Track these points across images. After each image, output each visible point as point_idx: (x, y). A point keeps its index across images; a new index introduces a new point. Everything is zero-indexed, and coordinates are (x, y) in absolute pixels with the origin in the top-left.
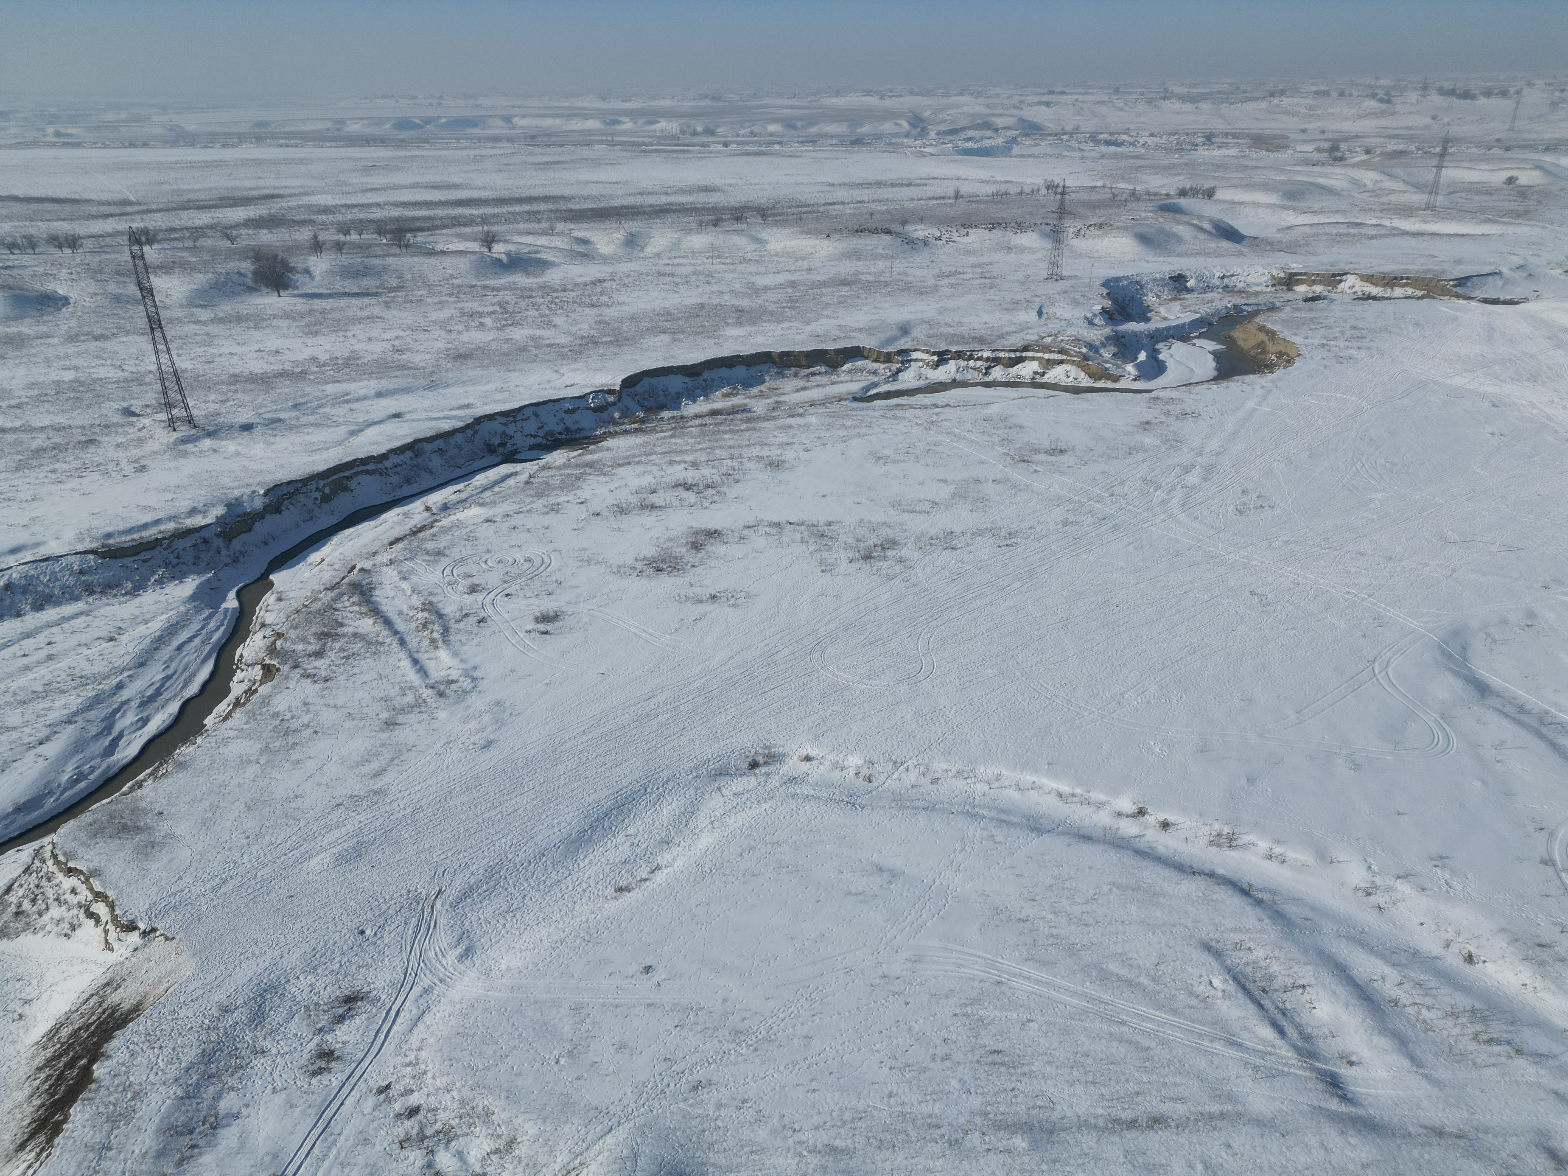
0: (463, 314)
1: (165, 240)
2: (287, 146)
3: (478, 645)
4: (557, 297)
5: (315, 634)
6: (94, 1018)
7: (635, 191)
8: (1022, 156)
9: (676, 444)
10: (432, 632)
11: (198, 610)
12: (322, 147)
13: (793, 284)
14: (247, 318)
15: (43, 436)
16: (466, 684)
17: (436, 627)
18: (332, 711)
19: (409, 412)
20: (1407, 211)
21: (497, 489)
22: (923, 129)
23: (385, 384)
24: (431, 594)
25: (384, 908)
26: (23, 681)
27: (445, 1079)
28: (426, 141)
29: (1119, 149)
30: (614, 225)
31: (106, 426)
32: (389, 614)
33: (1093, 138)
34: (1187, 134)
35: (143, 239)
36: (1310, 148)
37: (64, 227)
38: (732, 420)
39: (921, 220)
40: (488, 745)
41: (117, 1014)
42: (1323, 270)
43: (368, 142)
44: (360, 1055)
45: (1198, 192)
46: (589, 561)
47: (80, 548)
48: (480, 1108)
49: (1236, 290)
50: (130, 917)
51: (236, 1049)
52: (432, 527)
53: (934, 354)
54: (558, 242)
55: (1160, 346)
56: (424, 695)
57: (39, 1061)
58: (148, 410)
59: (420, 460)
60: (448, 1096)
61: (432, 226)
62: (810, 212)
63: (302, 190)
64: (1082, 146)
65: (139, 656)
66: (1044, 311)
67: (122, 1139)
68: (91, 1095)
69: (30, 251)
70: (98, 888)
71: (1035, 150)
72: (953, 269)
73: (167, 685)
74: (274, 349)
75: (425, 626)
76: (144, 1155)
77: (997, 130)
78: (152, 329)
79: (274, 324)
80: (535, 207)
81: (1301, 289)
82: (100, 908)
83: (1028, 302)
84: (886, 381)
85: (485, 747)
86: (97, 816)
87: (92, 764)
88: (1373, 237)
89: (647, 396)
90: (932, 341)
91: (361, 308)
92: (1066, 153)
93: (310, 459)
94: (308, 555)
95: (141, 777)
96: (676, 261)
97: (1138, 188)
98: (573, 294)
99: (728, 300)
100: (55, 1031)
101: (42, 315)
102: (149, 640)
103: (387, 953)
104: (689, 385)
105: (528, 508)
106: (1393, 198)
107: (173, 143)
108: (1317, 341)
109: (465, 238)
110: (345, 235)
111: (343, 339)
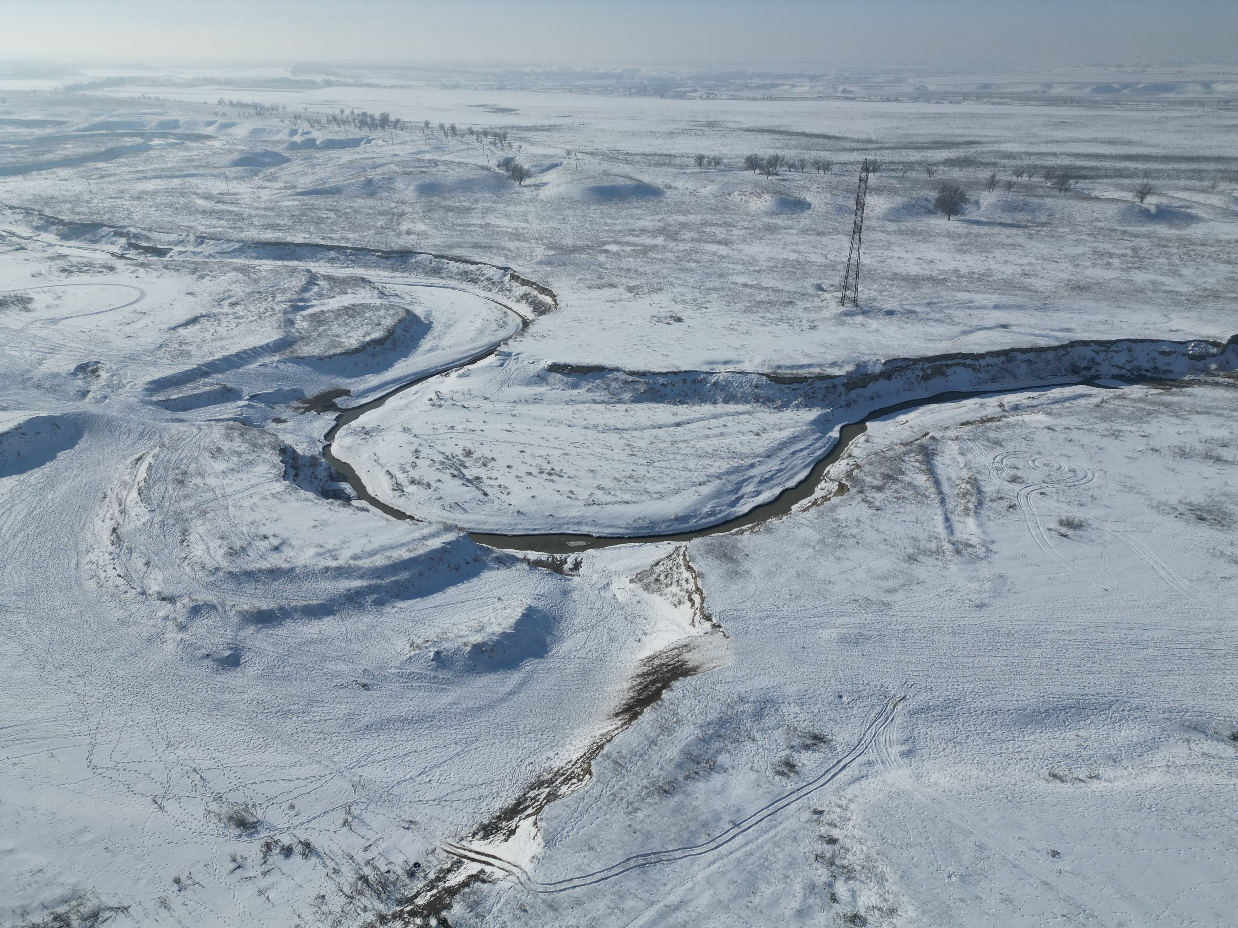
0: (1095, 252)
1: (885, 170)
2: (999, 104)
3: (1002, 525)
4: (1193, 250)
5: (882, 474)
6: (672, 662)
10: (968, 502)
11: (813, 432)
12: (1026, 105)
14: (920, 233)
15: (765, 293)
16: (981, 551)
17: (973, 499)
18: (875, 532)
19: (1016, 325)
21: (1067, 404)
23: (1004, 299)
24: (978, 472)
25: (861, 688)
26: (703, 444)
27: (861, 833)
28: (1118, 103)
31: (803, 295)
32: (941, 477)
35: (871, 168)
37: (824, 156)
40: (981, 606)
41: (684, 667)
43: (1066, 102)
44: (811, 780)
46: (1131, 489)
47: (761, 371)
48: (879, 870)
50: (710, 612)
51: (739, 728)
52: (999, 421)
54: (1215, 200)
56: (945, 548)
57: (640, 671)
58: (832, 289)
59: (1009, 365)
60: (859, 847)
61: (1095, 175)
63: (997, 139)
65: (769, 450)
67: (663, 742)
68: (657, 707)
69: (800, 170)
70: (700, 586)
73: (779, 475)
74: (930, 259)
75: (964, 495)
76: (671, 760)
78: (854, 232)
79: (937, 240)
80: (1203, 166)
82: (696, 598)
85: (978, 606)
86: (714, 541)
87: (722, 508)
91: (1008, 237)
93: (925, 345)
94: (898, 415)
95: (744, 527)
98: (1211, 249)
100: (652, 658)
101: (792, 214)
102: (778, 442)
103: (852, 721)
105: (1090, 427)
107: (915, 99)
109: (1123, 188)
110: (1018, 176)
111: (984, 259)
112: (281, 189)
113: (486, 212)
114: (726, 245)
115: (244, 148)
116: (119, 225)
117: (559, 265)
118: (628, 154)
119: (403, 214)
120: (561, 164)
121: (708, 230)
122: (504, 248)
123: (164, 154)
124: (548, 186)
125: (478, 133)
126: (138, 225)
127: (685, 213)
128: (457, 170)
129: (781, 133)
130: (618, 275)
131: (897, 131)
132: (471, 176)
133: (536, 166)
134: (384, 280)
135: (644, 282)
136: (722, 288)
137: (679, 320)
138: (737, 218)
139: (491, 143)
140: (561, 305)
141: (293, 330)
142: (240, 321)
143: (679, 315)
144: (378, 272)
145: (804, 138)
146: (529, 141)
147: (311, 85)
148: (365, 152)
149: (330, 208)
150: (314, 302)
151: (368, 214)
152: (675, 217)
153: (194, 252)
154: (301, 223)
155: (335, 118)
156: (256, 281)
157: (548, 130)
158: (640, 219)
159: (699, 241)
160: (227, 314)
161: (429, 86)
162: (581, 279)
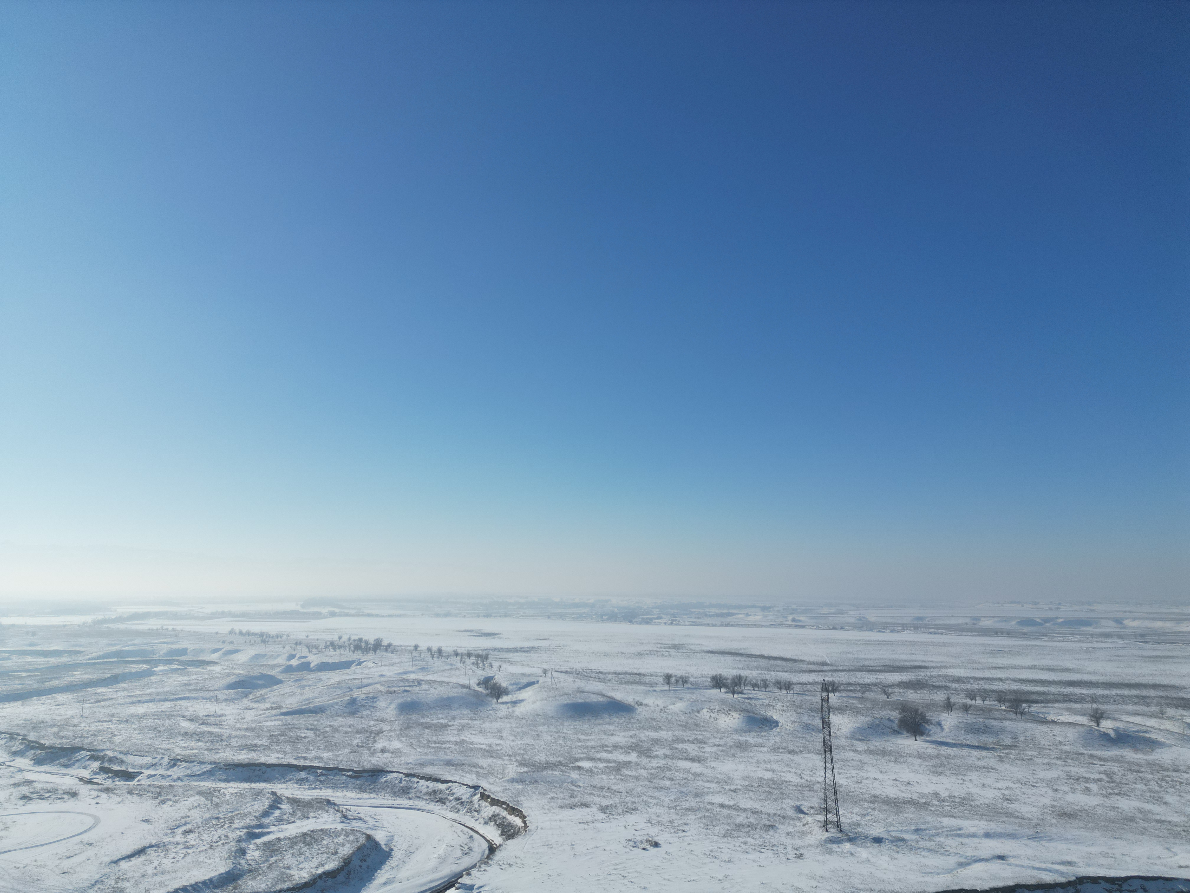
0: (1070, 777)
1: (844, 690)
2: (935, 633)
4: (1168, 776)
12: (961, 635)
14: (891, 753)
15: (744, 815)
19: (1014, 857)
23: (993, 827)
28: (1045, 635)
31: (784, 817)
35: (830, 689)
37: (785, 676)
43: (996, 633)
54: (1169, 725)
58: (812, 811)
61: (1045, 700)
63: (942, 664)
69: (764, 689)
74: (906, 780)
78: (825, 751)
79: (909, 761)
91: (979, 759)
93: (923, 879)
101: (761, 731)
107: (858, 628)
109: (1076, 712)
110: (972, 700)
111: (961, 782)
112: (267, 709)
113: (462, 728)
114: (699, 762)
115: (242, 672)
116: (98, 748)
117: (531, 783)
118: (601, 673)
119: (381, 732)
120: (538, 682)
121: (680, 746)
122: (476, 766)
123: (165, 679)
124: (524, 703)
125: (462, 655)
126: (117, 748)
127: (657, 729)
128: (439, 689)
129: (741, 655)
130: (591, 794)
131: (848, 655)
132: (451, 695)
133: (514, 684)
134: (350, 802)
135: (617, 801)
136: (699, 809)
137: (656, 845)
138: (708, 735)
139: (473, 663)
140: (531, 827)
141: (243, 862)
142: (189, 851)
143: (656, 839)
144: (345, 793)
145: (763, 660)
146: (509, 661)
147: (318, 616)
148: (355, 673)
149: (310, 727)
150: (273, 829)
151: (346, 733)
152: (647, 733)
153: (163, 776)
154: (278, 743)
155: (332, 644)
156: (217, 805)
157: (527, 651)
158: (612, 735)
159: (672, 757)
160: (178, 844)
161: (422, 615)
162: (553, 798)
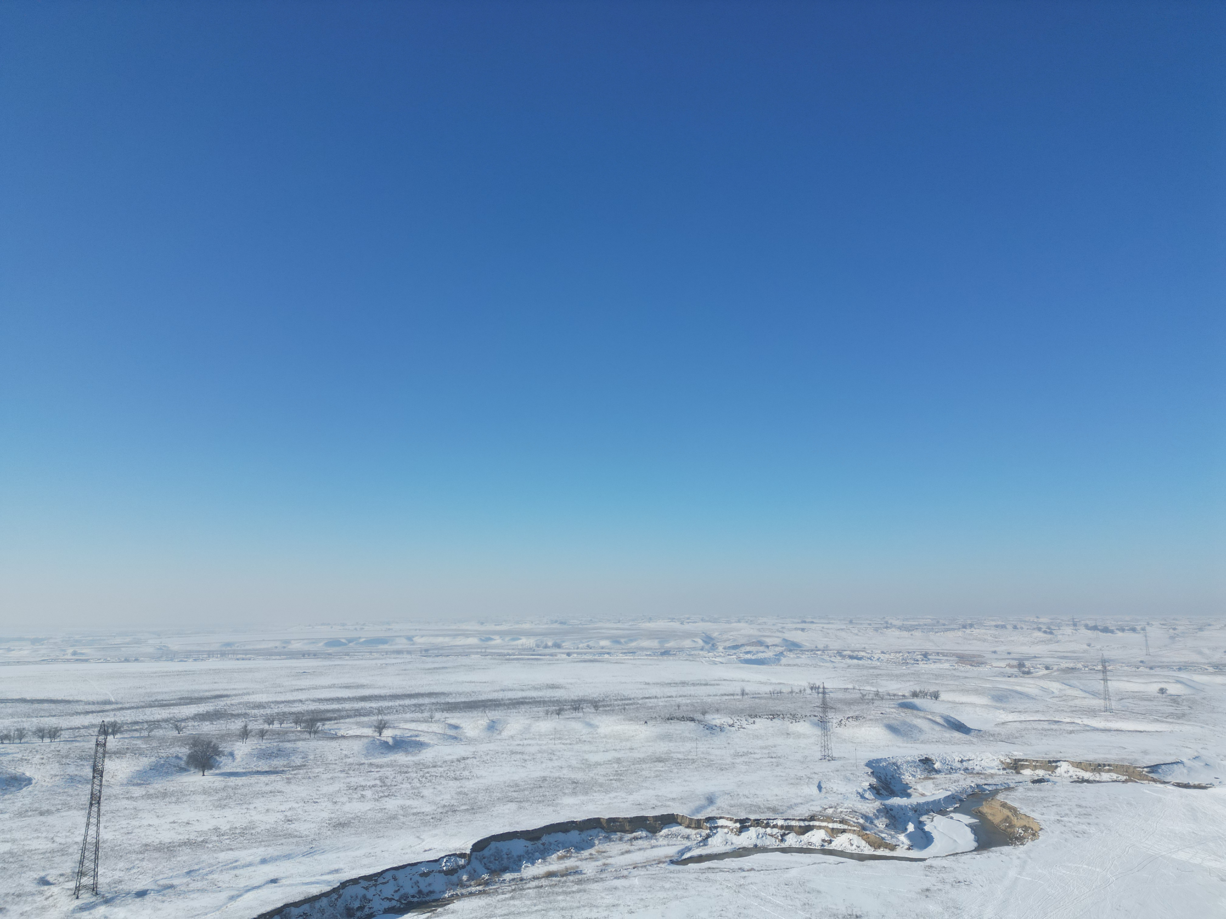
0: (349, 788)
1: (127, 731)
2: (243, 659)
4: (428, 772)
7: (498, 688)
8: (789, 665)
9: (514, 905)
12: (269, 659)
13: (618, 761)
14: (172, 794)
19: (286, 877)
20: (1092, 712)
22: (713, 645)
23: (271, 851)
28: (347, 654)
29: (860, 662)
30: (480, 714)
33: (840, 653)
34: (909, 653)
35: (110, 730)
36: (1003, 664)
37: (51, 722)
38: (565, 882)
39: (718, 711)
42: (1040, 757)
43: (304, 655)
45: (926, 694)
49: (975, 772)
53: (736, 821)
54: (435, 728)
55: (924, 818)
58: (61, 879)
61: (338, 716)
62: (631, 704)
63: (245, 691)
64: (833, 659)
66: (823, 786)
71: (798, 661)
72: (745, 750)
74: (186, 821)
77: (768, 647)
78: (91, 804)
79: (192, 799)
80: (421, 701)
81: (1027, 772)
83: (809, 778)
84: (698, 846)
88: (1071, 732)
89: (492, 859)
90: (734, 810)
91: (267, 784)
92: (822, 664)
96: (526, 742)
97: (880, 690)
98: (441, 769)
99: (566, 773)
104: (530, 848)
106: (1077, 702)
107: (156, 658)
108: (1053, 817)
109: (363, 725)
110: (269, 724)
111: (245, 811)
131: (139, 691)
145: (23, 705)
